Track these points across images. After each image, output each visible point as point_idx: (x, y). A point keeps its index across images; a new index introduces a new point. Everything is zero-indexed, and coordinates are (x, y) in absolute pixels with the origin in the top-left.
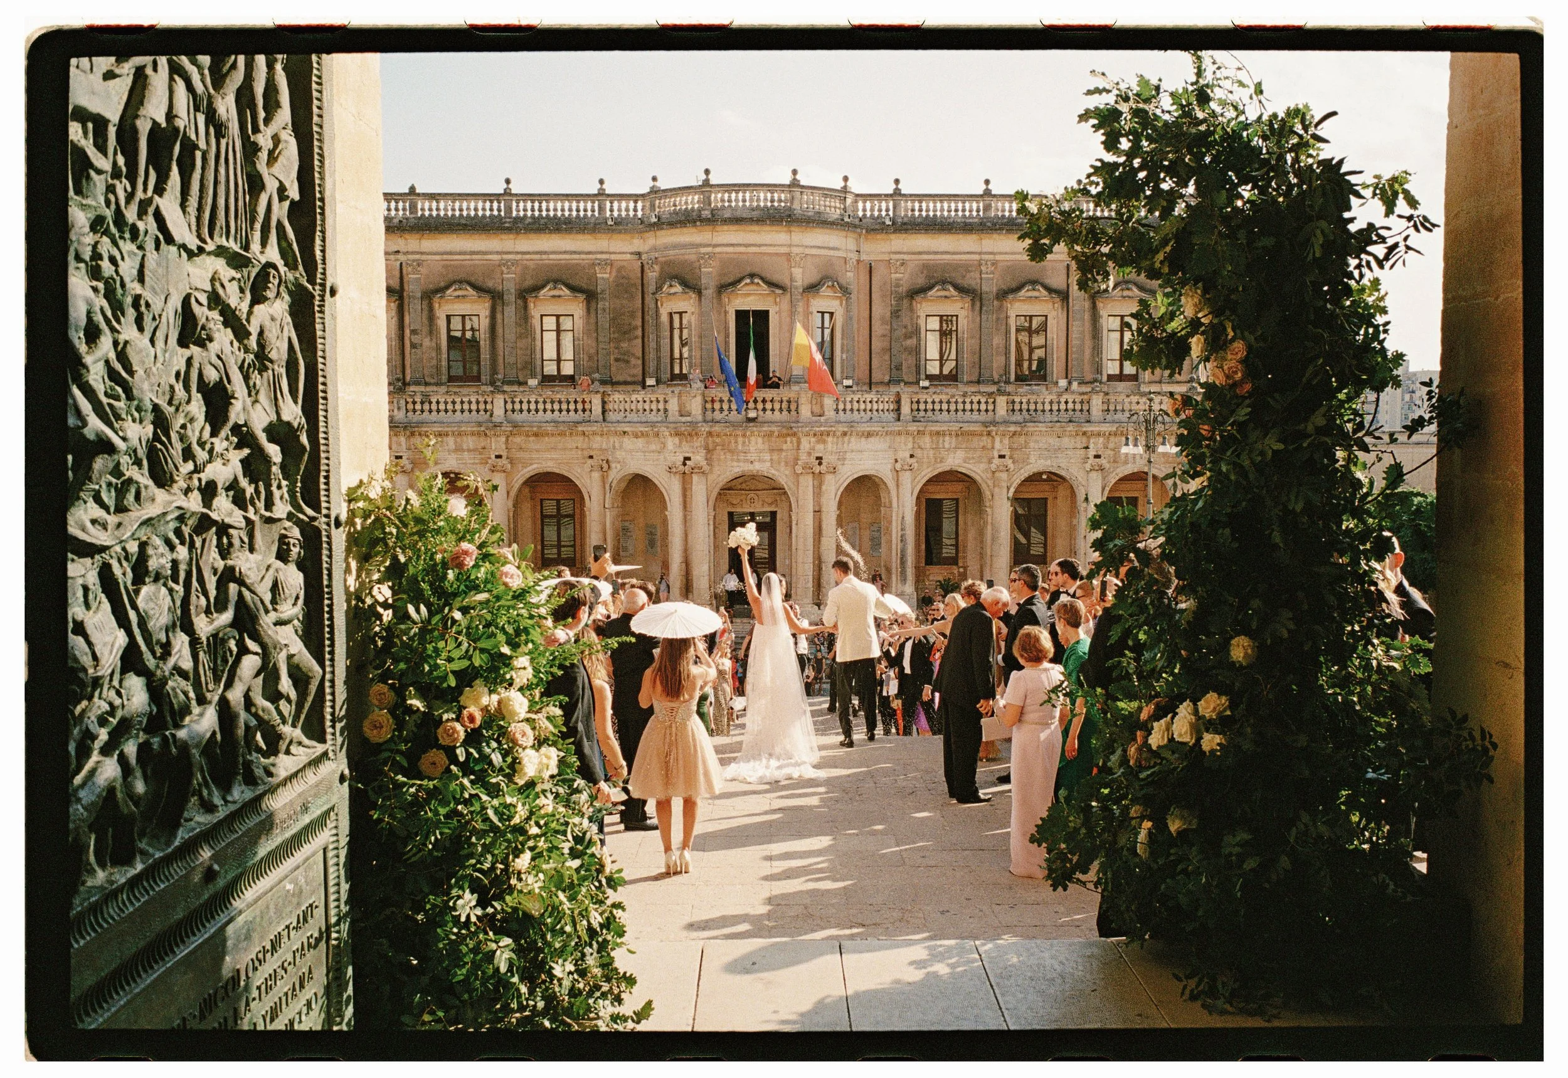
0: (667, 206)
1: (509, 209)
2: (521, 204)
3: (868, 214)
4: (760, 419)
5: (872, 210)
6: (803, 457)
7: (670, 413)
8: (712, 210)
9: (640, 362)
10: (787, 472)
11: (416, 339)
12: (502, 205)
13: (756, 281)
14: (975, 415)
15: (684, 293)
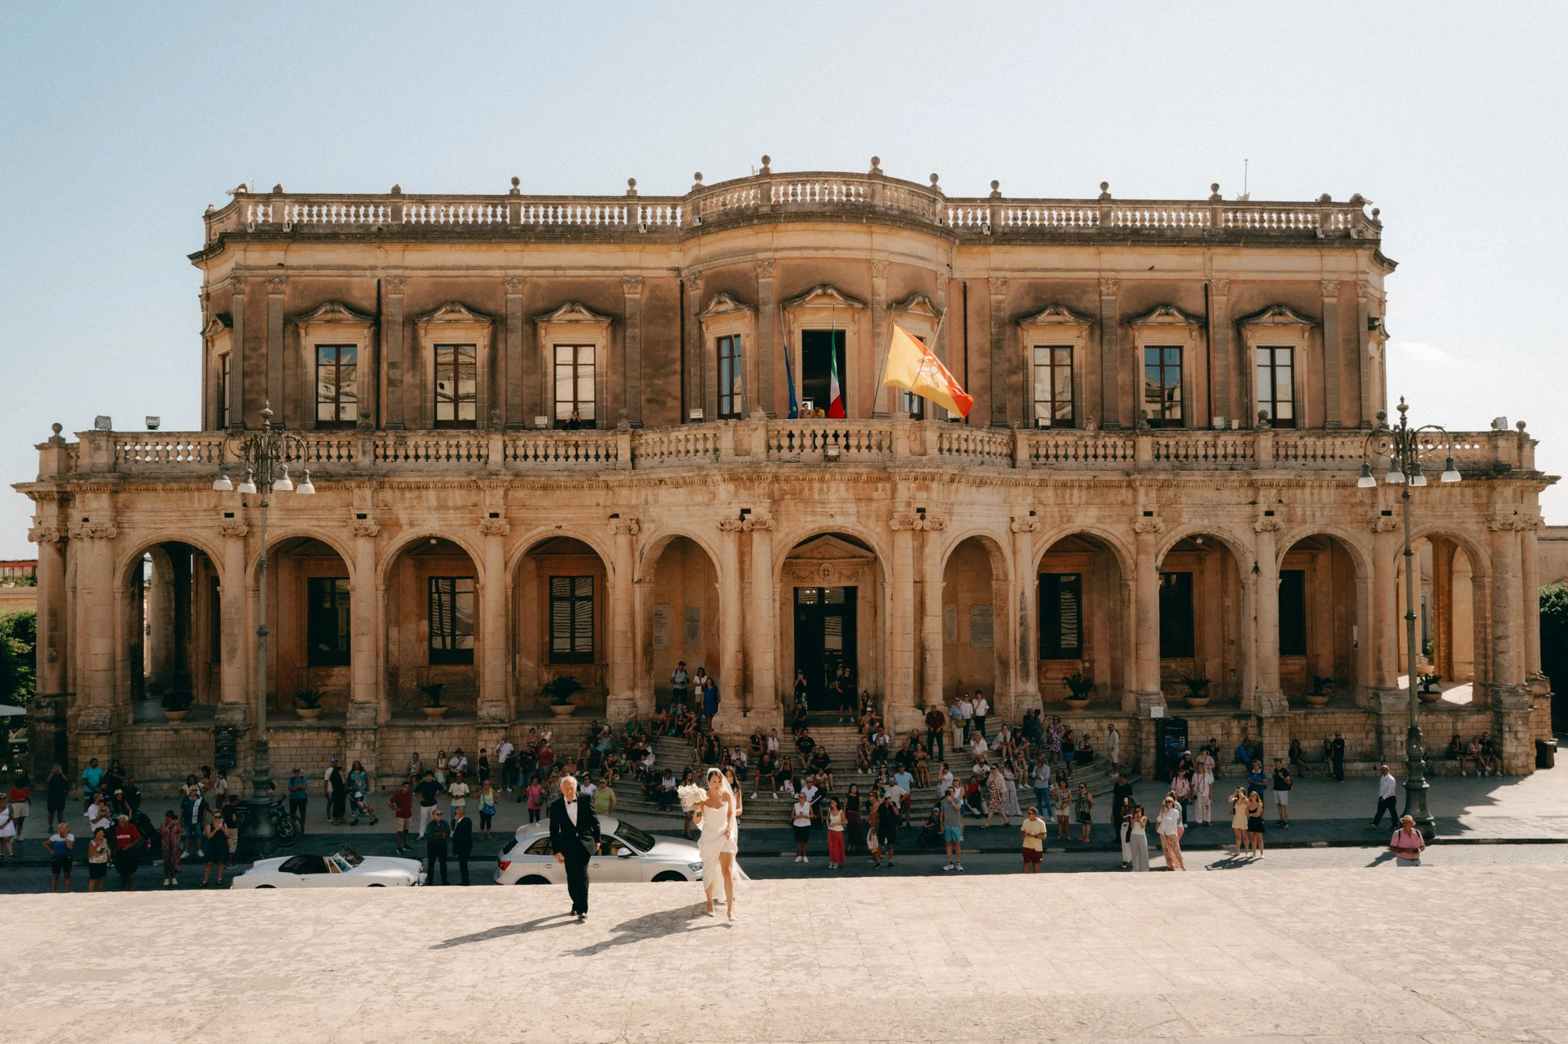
0: (714, 206)
1: (516, 215)
2: (532, 210)
3: (960, 222)
4: (843, 458)
5: (965, 218)
6: (901, 508)
7: (723, 452)
8: (773, 206)
9: (678, 404)
10: (878, 530)
11: (396, 374)
12: (508, 210)
13: (830, 291)
14: (1110, 462)
15: (737, 309)
